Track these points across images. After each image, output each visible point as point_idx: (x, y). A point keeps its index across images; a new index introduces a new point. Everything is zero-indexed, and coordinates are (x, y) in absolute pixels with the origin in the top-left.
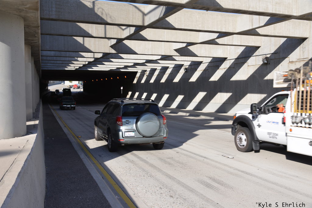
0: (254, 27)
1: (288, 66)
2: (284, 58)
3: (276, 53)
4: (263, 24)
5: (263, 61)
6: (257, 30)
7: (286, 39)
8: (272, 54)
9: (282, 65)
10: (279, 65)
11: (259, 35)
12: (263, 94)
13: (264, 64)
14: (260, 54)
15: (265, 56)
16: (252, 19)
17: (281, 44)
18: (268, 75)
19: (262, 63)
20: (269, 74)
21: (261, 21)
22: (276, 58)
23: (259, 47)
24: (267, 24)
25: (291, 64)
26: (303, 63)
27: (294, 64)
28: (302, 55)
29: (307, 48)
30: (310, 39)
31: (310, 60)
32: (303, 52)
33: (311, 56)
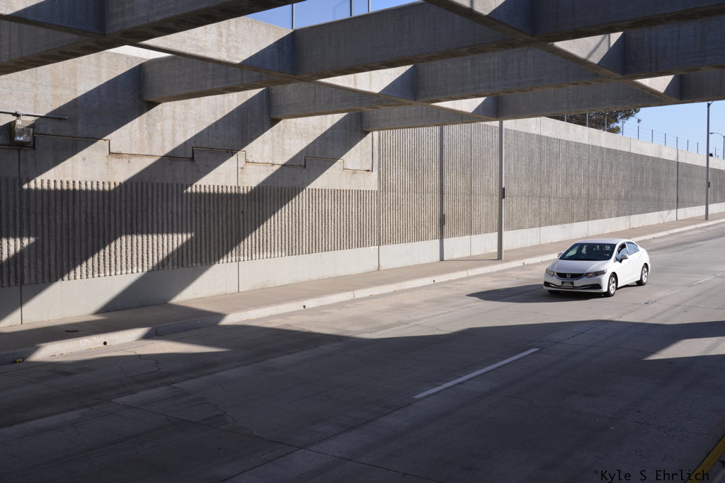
1: (107, 164)
2: (90, 140)
3: (60, 119)
9: (84, 159)
10: (75, 157)
13: (9, 146)
15: (11, 116)
17: (79, 94)
22: (62, 134)
25: (114, 161)
26: (149, 162)
27: (125, 161)
28: (146, 141)
29: (159, 128)
30: (166, 108)
31: (165, 156)
32: (150, 136)
33: (168, 149)
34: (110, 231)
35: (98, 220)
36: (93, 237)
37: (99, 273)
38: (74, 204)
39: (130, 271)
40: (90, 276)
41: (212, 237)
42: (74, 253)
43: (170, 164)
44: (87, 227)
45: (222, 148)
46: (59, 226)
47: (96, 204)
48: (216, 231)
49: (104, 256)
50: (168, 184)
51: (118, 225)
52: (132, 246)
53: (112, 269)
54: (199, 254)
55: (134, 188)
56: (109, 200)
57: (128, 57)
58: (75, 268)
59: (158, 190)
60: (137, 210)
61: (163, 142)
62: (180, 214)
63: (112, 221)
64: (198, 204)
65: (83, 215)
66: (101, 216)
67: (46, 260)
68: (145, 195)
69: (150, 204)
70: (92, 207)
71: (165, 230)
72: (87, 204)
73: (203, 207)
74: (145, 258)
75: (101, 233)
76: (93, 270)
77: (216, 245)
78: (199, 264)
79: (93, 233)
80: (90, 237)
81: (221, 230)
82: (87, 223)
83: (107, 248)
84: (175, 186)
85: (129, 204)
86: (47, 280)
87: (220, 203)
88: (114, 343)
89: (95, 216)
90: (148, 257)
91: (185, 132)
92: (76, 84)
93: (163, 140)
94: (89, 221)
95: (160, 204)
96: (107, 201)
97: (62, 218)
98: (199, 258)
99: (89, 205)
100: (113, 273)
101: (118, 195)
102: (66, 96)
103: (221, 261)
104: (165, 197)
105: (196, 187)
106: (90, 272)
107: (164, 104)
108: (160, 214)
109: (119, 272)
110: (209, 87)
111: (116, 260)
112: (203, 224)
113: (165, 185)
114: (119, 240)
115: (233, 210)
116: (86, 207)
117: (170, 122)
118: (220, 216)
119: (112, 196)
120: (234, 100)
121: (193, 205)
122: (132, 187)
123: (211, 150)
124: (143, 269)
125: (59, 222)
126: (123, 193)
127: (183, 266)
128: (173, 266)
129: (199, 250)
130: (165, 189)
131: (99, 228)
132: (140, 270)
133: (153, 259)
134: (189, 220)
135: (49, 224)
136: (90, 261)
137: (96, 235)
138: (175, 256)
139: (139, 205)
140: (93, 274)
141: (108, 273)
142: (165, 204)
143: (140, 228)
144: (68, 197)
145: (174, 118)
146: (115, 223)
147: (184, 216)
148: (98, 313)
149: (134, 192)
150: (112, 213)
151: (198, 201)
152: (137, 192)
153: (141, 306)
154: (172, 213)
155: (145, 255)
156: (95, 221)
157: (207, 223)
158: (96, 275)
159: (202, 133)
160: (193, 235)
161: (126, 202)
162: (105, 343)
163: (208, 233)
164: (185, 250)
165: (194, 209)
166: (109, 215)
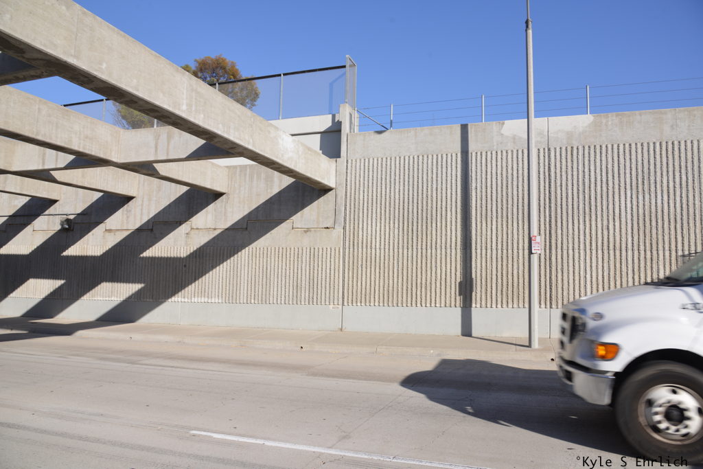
0: (46, 167)
2: (97, 223)
3: (84, 214)
4: (63, 166)
5: (62, 224)
6: (51, 172)
7: (102, 194)
8: (78, 214)
9: (93, 234)
10: (89, 234)
11: (55, 181)
12: (58, 279)
13: (63, 230)
14: (57, 213)
15: (65, 216)
16: (44, 154)
18: (70, 249)
19: (59, 227)
20: (70, 247)
21: (59, 160)
22: (85, 222)
23: (55, 201)
24: (70, 166)
25: (107, 234)
26: (126, 234)
27: (112, 234)
28: (125, 221)
29: (133, 212)
30: (138, 200)
31: (136, 230)
32: (128, 218)
34: (101, 274)
42: (84, 285)
43: (139, 234)
44: (90, 272)
45: (174, 221)
46: (79, 270)
48: (164, 278)
54: (151, 293)
60: (116, 263)
61: (135, 221)
62: (141, 266)
64: (153, 259)
66: (98, 265)
68: (121, 254)
69: (123, 259)
70: (94, 260)
73: (156, 261)
75: (97, 275)
77: (164, 288)
79: (93, 274)
84: (139, 247)
91: (149, 213)
94: (92, 268)
95: (129, 259)
97: (80, 266)
98: (151, 296)
103: (170, 300)
104: (133, 255)
107: (137, 197)
108: (129, 266)
111: (104, 292)
112: (156, 273)
113: (133, 248)
115: (178, 264)
116: (91, 260)
118: (168, 268)
123: (165, 223)
129: (151, 290)
130: (133, 251)
131: (96, 272)
133: (123, 293)
135: (75, 269)
136: (93, 290)
138: (136, 293)
139: (118, 259)
142: (132, 259)
145: (142, 205)
152: (117, 252)
157: (159, 272)
159: (159, 213)
163: (158, 279)
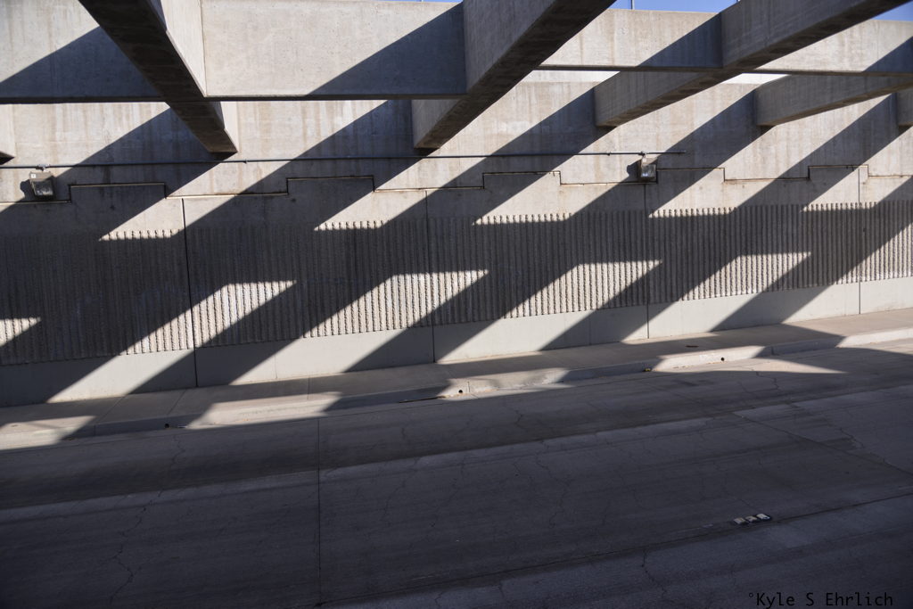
1: (722, 191)
2: (706, 170)
3: (679, 153)
8: (666, 153)
14: (617, 151)
15: (636, 156)
17: (696, 128)
22: (681, 167)
25: (729, 187)
26: (763, 185)
27: (740, 186)
28: (760, 165)
29: (773, 151)
30: (780, 131)
31: (779, 178)
32: (764, 160)
33: (783, 170)
34: (725, 254)
35: (715, 244)
36: (710, 260)
37: (715, 293)
38: (692, 230)
39: (745, 292)
40: (707, 296)
41: (830, 256)
42: (693, 275)
43: (785, 186)
44: (704, 251)
45: (841, 163)
46: (679, 251)
47: (712, 229)
48: (835, 250)
49: (720, 278)
50: (782, 207)
51: (733, 248)
52: (747, 268)
53: (728, 289)
54: (815, 275)
55: (749, 212)
56: (725, 225)
57: (741, 86)
58: (693, 288)
59: (772, 212)
60: (751, 233)
61: (777, 165)
62: (795, 235)
63: (728, 244)
64: (815, 224)
65: (701, 241)
66: (717, 240)
67: (669, 282)
68: (759, 219)
69: (764, 226)
70: (709, 232)
71: (780, 249)
72: (704, 229)
73: (819, 226)
74: (760, 279)
75: (717, 256)
76: (710, 292)
77: (835, 265)
78: (816, 285)
79: (710, 256)
80: (707, 260)
81: (840, 249)
82: (704, 248)
83: (723, 270)
84: (790, 207)
85: (743, 228)
86: (669, 300)
87: (839, 221)
88: (730, 360)
89: (712, 240)
90: (762, 279)
91: (801, 152)
92: (692, 119)
93: (777, 162)
94: (706, 246)
95: (774, 226)
96: (722, 227)
97: (682, 244)
98: (815, 279)
99: (706, 230)
100: (729, 294)
101: (733, 220)
102: (684, 131)
103: (840, 281)
104: (780, 220)
105: (812, 206)
106: (707, 293)
107: (778, 126)
108: (775, 237)
109: (734, 293)
110: (828, 103)
111: (731, 281)
112: (820, 244)
113: (780, 208)
114: (734, 262)
115: (854, 228)
116: (704, 232)
117: (785, 143)
118: (839, 235)
119: (728, 219)
120: (854, 112)
121: (810, 225)
122: (746, 211)
123: (829, 167)
124: (757, 290)
125: (679, 247)
126: (738, 218)
127: (798, 287)
128: (788, 287)
129: (815, 270)
130: (779, 212)
131: (715, 251)
132: (755, 291)
133: (768, 280)
134: (805, 240)
135: (671, 250)
136: (707, 282)
137: (712, 258)
138: (790, 277)
139: (754, 228)
140: (710, 295)
141: (724, 294)
142: (780, 226)
143: (754, 250)
144: (688, 223)
145: (788, 139)
146: (731, 246)
147: (800, 236)
148: (713, 331)
149: (749, 216)
150: (727, 238)
151: (815, 220)
152: (751, 216)
153: (757, 325)
154: (787, 234)
155: (760, 276)
156: (712, 245)
157: (825, 243)
158: (713, 295)
159: (818, 151)
160: (810, 253)
161: (740, 226)
162: (723, 359)
163: (825, 253)
164: (800, 270)
165: (810, 229)
166: (725, 239)
